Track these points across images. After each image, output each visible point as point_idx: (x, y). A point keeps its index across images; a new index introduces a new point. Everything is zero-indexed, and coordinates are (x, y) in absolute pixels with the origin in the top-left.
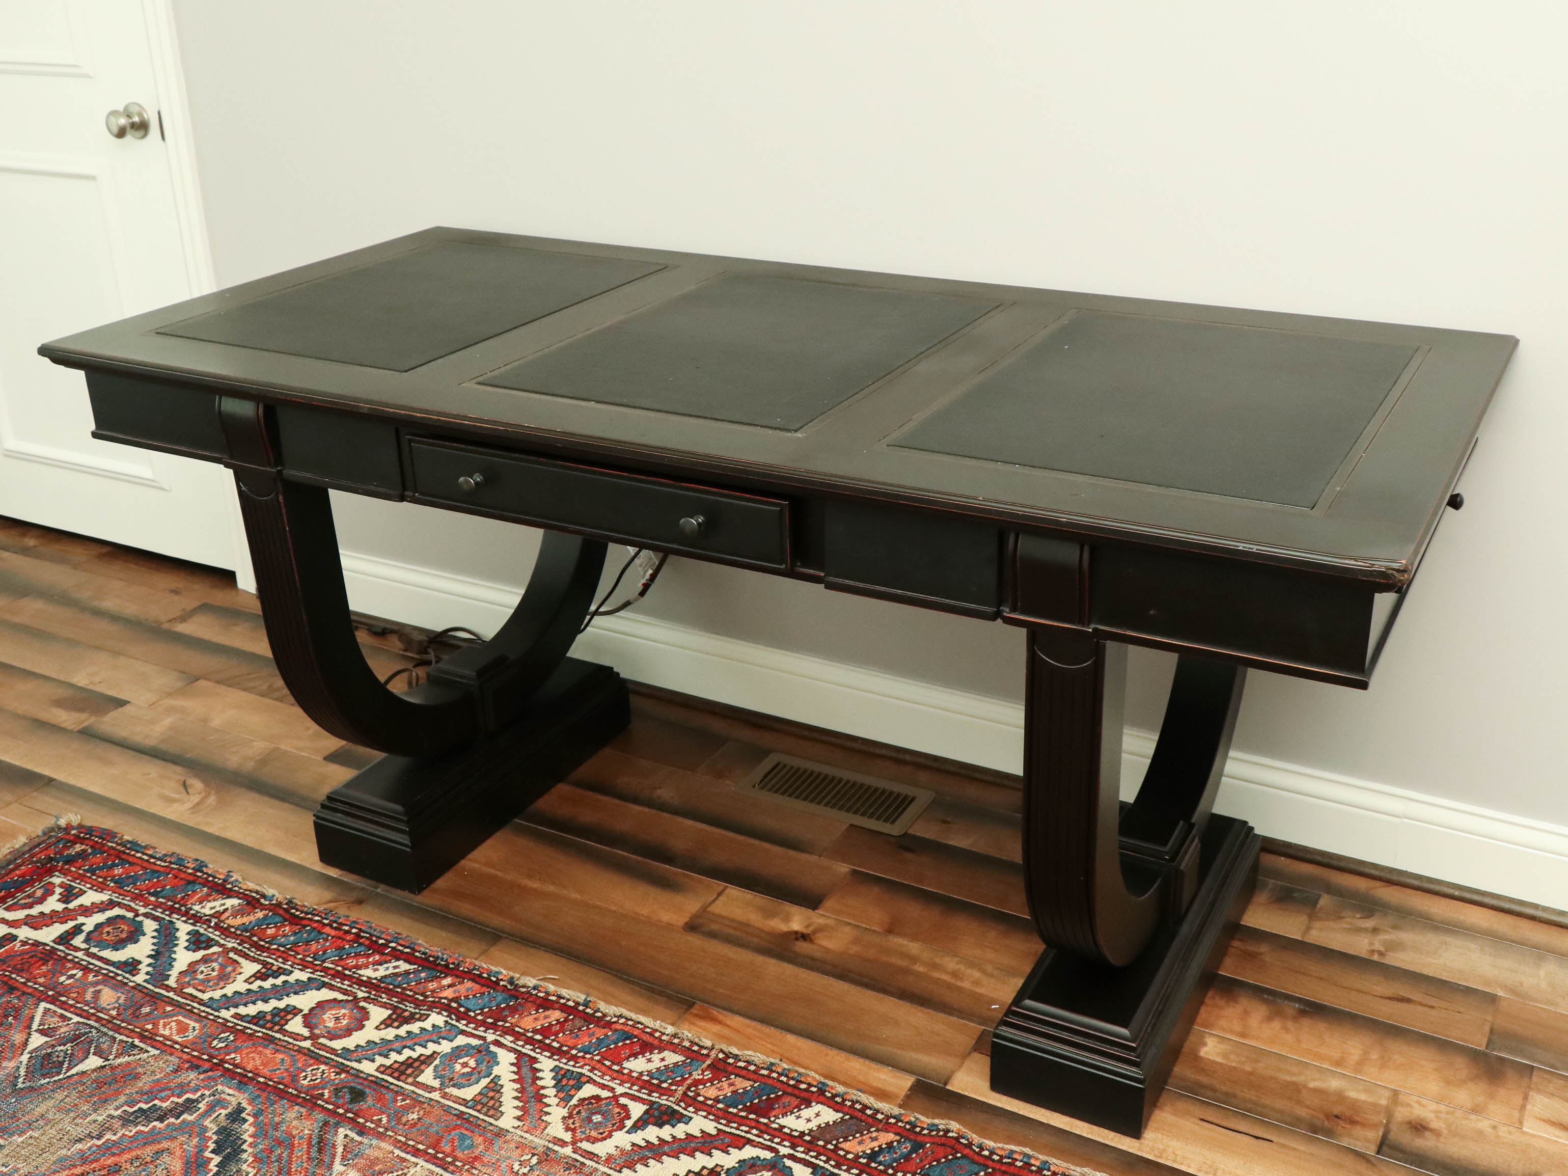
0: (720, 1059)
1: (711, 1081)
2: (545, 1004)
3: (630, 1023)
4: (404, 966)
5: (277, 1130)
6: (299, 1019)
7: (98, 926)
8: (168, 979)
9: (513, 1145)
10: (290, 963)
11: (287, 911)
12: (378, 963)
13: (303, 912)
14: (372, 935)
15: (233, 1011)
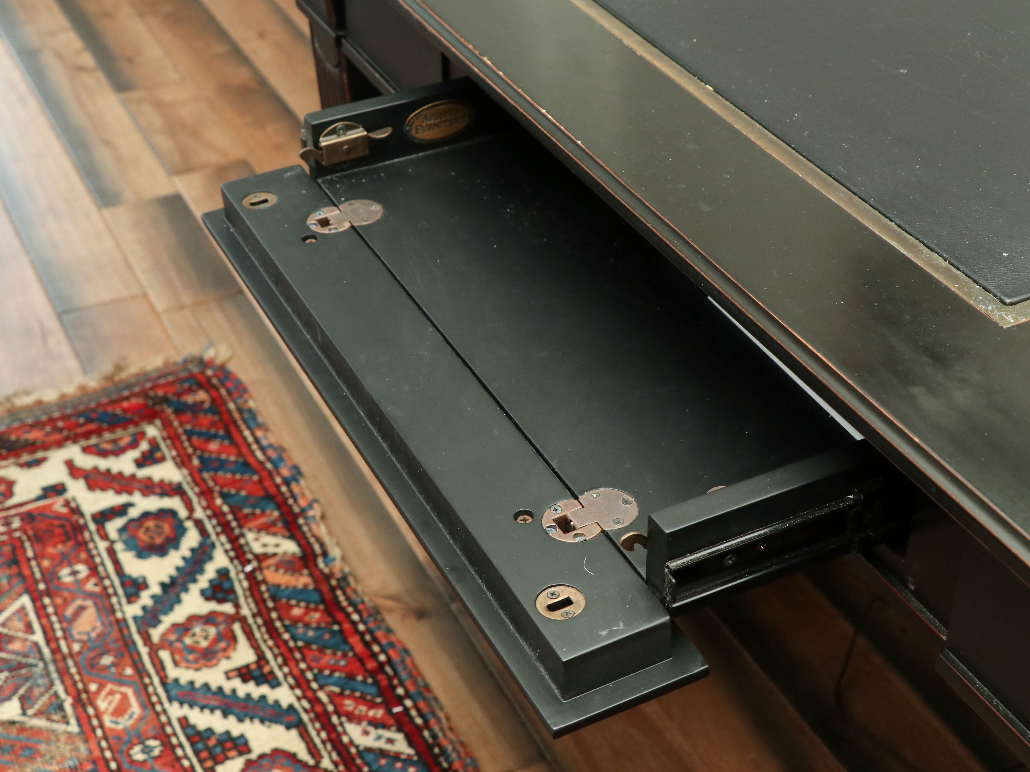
4: (400, 744)
6: (239, 763)
7: (146, 515)
8: (155, 626)
10: (286, 670)
11: (333, 589)
12: (376, 723)
13: (348, 599)
14: (396, 675)
15: (186, 711)
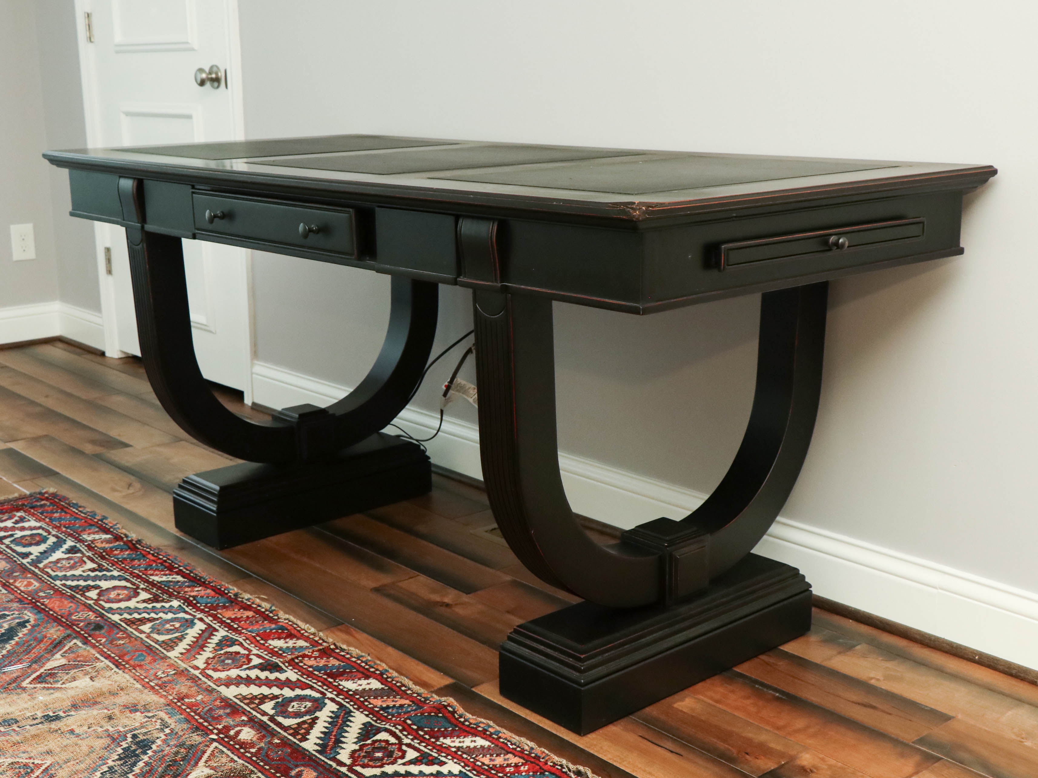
0: (330, 649)
1: (316, 658)
2: (248, 608)
3: (290, 623)
4: (179, 578)
5: (39, 633)
6: (97, 591)
7: (24, 536)
8: (40, 563)
9: (166, 664)
10: (115, 567)
11: (134, 544)
12: (166, 575)
13: (142, 546)
14: (172, 562)
15: (63, 582)
